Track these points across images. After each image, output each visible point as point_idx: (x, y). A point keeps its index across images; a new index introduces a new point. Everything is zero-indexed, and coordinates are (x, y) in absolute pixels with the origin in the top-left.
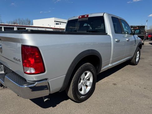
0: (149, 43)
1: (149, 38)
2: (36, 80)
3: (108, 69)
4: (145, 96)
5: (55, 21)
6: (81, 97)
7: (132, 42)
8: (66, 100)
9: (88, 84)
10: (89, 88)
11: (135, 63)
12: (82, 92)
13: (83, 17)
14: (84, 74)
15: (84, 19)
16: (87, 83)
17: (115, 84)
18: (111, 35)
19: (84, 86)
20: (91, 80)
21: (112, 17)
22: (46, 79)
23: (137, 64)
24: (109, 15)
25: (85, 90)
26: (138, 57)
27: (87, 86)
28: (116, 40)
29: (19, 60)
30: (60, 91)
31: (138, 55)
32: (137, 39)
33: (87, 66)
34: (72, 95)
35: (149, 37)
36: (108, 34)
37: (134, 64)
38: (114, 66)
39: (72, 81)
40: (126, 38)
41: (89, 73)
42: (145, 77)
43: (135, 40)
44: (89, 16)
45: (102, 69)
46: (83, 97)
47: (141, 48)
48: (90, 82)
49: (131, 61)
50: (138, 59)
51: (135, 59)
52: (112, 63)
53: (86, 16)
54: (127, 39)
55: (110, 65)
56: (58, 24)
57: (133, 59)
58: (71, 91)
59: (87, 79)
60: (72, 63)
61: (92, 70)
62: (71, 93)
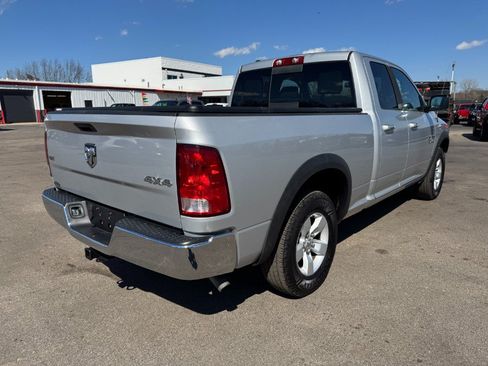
0: (464, 135)
1: (463, 120)
2: (210, 231)
3: (364, 210)
4: (468, 278)
5: (163, 69)
6: (303, 283)
7: (424, 131)
8: (259, 293)
9: (317, 247)
10: (319, 260)
11: (430, 192)
12: (304, 270)
13: (288, 61)
14: (308, 220)
15: (290, 69)
16: (313, 247)
17: (382, 252)
18: (371, 113)
19: (308, 254)
20: (325, 239)
21: (371, 62)
22: (231, 230)
23: (435, 197)
24: (363, 56)
25: (311, 265)
26: (437, 175)
27: (314, 255)
28: (386, 127)
29: (167, 182)
30: (255, 262)
31: (439, 171)
32: (435, 123)
33: (317, 198)
34: (282, 274)
35: (461, 117)
36: (364, 112)
37: (429, 196)
38: (378, 201)
39: (283, 237)
40: (407, 120)
41: (319, 219)
42: (463, 230)
43: (432, 127)
44: (305, 61)
45: (351, 208)
46: (308, 282)
47: (446, 150)
48: (323, 245)
49: (421, 188)
50: (438, 181)
51: (432, 182)
52: (373, 193)
53: (296, 60)
54: (412, 125)
55: (368, 198)
56: (175, 77)
57: (426, 182)
58: (280, 265)
59: (315, 234)
60: (286, 190)
61: (327, 211)
62: (281, 270)
